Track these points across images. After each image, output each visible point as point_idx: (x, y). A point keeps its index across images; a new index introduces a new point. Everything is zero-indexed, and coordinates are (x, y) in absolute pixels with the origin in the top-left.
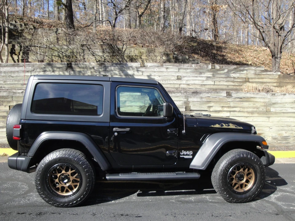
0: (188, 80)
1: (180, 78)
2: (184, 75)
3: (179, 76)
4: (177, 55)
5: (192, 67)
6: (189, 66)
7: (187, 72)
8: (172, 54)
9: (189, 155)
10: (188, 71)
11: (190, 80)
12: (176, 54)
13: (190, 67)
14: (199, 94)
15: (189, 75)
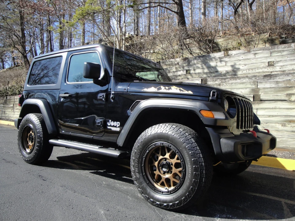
0: (283, 66)
1: (273, 64)
2: (278, 60)
3: (271, 62)
4: (286, 38)
5: (291, 47)
6: (285, 47)
7: (282, 55)
8: (278, 39)
9: (116, 127)
10: (285, 53)
11: (287, 65)
12: (283, 38)
13: (288, 48)
14: (274, 77)
15: (286, 58)
